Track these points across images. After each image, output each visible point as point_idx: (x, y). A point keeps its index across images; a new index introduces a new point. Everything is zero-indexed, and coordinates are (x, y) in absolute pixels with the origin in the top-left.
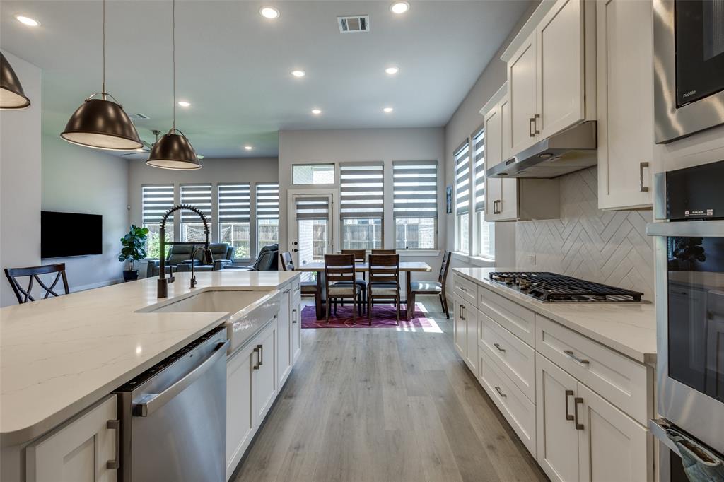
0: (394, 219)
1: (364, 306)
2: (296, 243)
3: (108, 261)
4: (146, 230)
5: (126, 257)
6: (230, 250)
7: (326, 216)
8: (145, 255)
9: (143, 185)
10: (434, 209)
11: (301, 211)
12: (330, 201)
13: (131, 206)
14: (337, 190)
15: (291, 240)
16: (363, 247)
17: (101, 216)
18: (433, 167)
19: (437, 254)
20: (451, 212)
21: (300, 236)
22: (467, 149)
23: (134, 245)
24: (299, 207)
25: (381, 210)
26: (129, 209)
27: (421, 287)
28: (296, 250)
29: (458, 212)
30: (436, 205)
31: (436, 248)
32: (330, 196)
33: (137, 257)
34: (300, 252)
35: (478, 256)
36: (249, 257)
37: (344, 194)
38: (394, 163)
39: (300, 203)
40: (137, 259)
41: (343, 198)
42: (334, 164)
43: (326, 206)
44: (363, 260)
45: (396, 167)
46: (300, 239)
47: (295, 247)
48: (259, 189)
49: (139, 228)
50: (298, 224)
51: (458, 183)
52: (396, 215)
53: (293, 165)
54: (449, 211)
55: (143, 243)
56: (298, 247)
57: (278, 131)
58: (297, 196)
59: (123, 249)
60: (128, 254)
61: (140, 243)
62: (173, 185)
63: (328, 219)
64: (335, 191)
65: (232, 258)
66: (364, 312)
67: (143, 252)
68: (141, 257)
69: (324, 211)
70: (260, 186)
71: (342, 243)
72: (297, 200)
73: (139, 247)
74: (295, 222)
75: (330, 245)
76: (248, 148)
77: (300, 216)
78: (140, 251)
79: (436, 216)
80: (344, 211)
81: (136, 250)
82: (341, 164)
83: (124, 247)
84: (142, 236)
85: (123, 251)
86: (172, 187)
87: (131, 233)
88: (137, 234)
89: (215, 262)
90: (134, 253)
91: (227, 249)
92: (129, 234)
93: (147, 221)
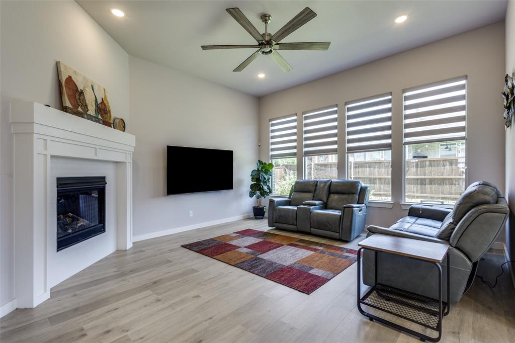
3: (241, 196)
4: (271, 165)
5: (254, 193)
6: (363, 191)
8: (271, 192)
9: (271, 120)
13: (261, 142)
17: (232, 152)
23: (260, 181)
33: (263, 194)
36: (389, 199)
40: (263, 196)
48: (407, 98)
49: (265, 163)
55: (269, 179)
59: (252, 185)
60: (255, 190)
61: (265, 179)
62: (296, 115)
65: (366, 201)
67: (269, 188)
68: (267, 194)
70: (407, 94)
73: (265, 183)
78: (265, 188)
81: (263, 187)
83: (253, 183)
84: (267, 172)
85: (251, 187)
86: (295, 118)
87: (258, 168)
88: (264, 170)
89: (344, 207)
90: (261, 189)
91: (359, 187)
92: (257, 169)
93: (274, 156)
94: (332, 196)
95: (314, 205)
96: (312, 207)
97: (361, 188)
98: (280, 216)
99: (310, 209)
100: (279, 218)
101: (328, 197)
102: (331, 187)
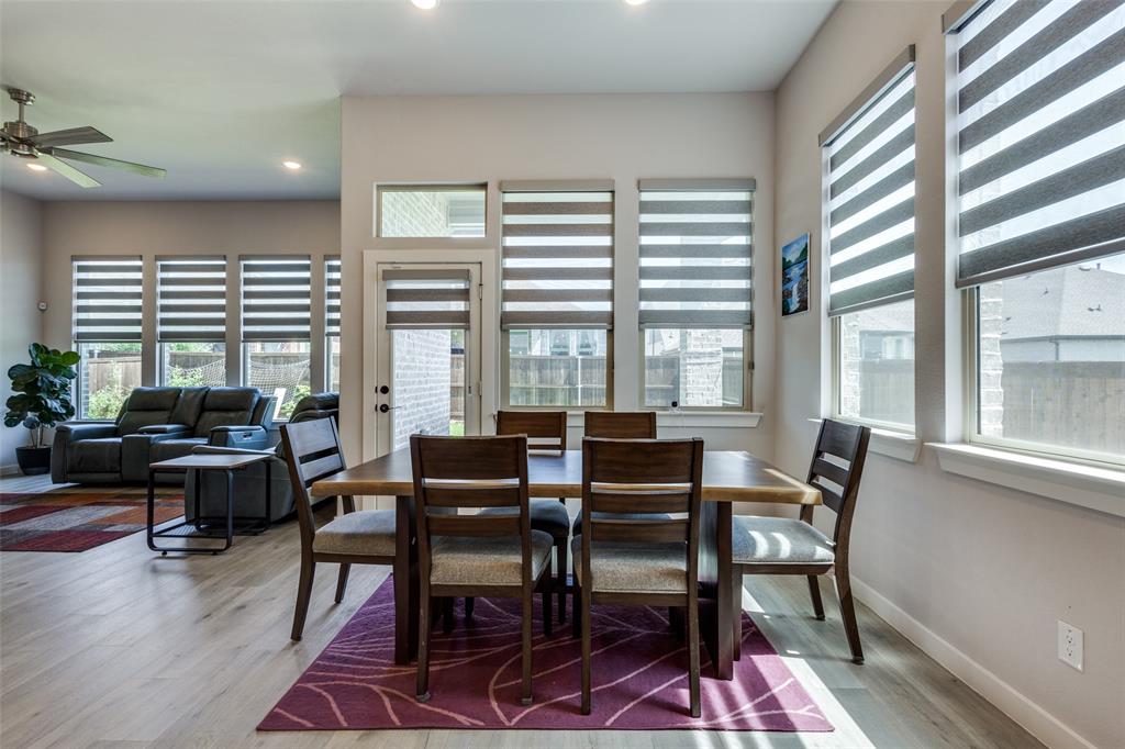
0: (641, 330)
1: (562, 601)
2: (385, 390)
4: (75, 357)
5: (21, 417)
6: (262, 404)
7: (462, 319)
8: (71, 413)
9: (75, 258)
10: (743, 306)
11: (397, 306)
12: (475, 280)
13: (48, 302)
14: (492, 251)
15: (371, 383)
16: (559, 403)
18: (743, 196)
19: (754, 423)
20: (803, 306)
21: (396, 371)
22: (909, 83)
23: (39, 389)
24: (393, 295)
25: (606, 306)
26: (42, 310)
27: (762, 550)
28: (385, 408)
29: (832, 307)
30: (749, 295)
31: (748, 404)
32: (474, 270)
33: (48, 416)
34: (397, 413)
35: (963, 441)
37: (511, 263)
38: (641, 186)
39: (397, 285)
40: (49, 422)
41: (509, 274)
42: (484, 186)
43: (464, 295)
44: (557, 441)
45: (646, 197)
46: (395, 380)
47: (383, 399)
48: (331, 269)
49: (55, 351)
50: (390, 340)
51: (833, 223)
52: (647, 320)
53: (380, 188)
54: (794, 306)
55: (65, 386)
56: (390, 399)
57: (341, 96)
58: (389, 267)
59: (13, 398)
60: (23, 410)
61: (54, 385)
62: (141, 258)
63: (467, 328)
64: (488, 256)
66: (562, 619)
67: (65, 404)
68: (59, 417)
69: (458, 306)
70: (333, 263)
71: (505, 391)
72: (388, 276)
73: (53, 394)
74: (384, 333)
75: (473, 396)
76: (293, 166)
77: (394, 319)
78: (55, 404)
79: (749, 321)
80: (510, 307)
81: (46, 402)
82: (504, 187)
83: (16, 394)
85: (11, 402)
86: (139, 263)
87: (33, 362)
88: (51, 365)
89: (213, 431)
90: (39, 406)
91: (256, 399)
92: (30, 364)
93: (81, 337)
94: (207, 414)
95: (163, 431)
96: (154, 436)
97: (260, 399)
98: (82, 458)
99: (149, 439)
100: (79, 463)
101: (199, 418)
102: (207, 400)
